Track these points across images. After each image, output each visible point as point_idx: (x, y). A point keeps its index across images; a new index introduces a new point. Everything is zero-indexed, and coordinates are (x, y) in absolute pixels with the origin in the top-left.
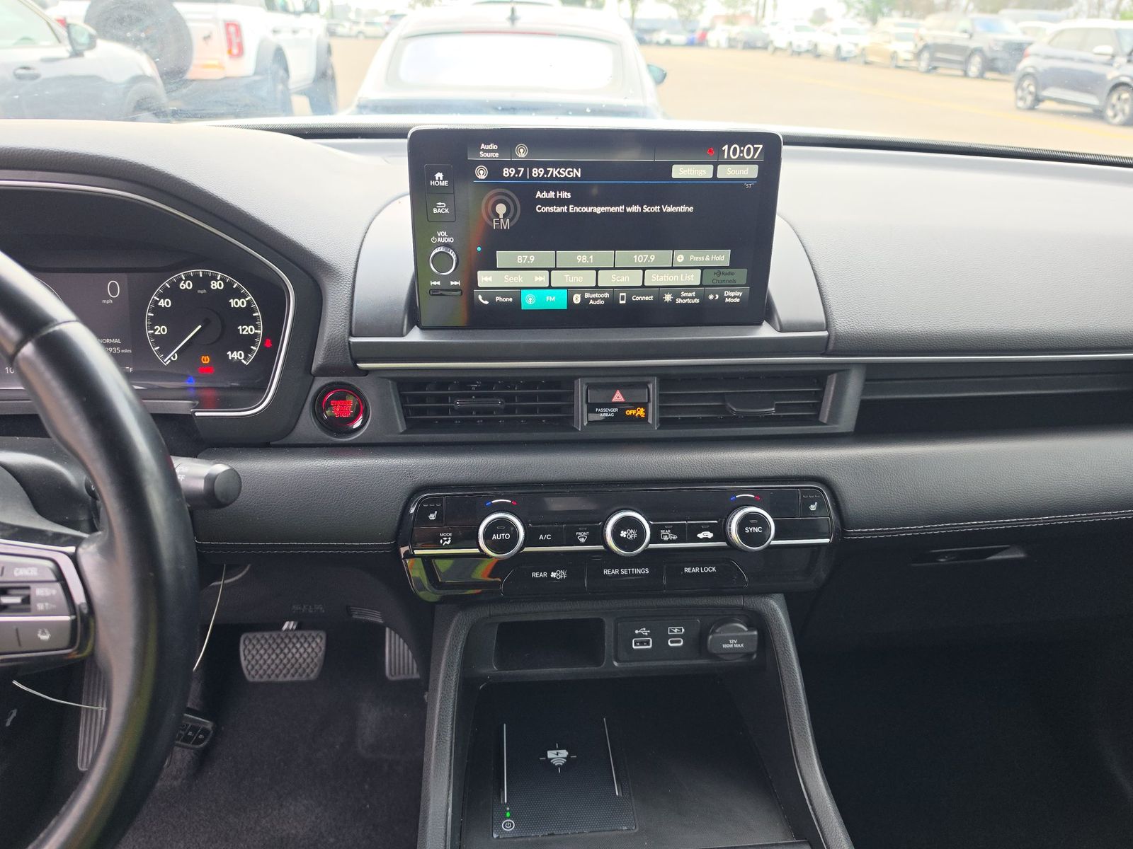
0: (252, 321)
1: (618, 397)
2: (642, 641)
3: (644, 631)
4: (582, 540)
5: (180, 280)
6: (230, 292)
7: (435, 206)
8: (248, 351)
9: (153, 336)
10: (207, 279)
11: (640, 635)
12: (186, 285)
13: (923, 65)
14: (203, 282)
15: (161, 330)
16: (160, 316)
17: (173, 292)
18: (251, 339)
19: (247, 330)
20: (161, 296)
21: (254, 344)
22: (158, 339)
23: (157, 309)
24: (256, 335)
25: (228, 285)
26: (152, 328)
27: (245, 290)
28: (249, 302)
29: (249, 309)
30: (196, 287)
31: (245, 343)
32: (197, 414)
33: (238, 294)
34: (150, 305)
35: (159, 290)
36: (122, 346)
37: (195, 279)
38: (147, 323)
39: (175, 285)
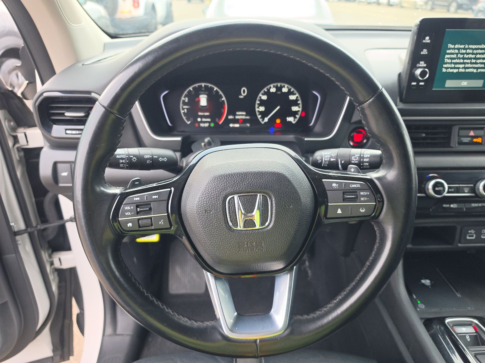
0: (297, 105)
1: (472, 133)
2: (471, 236)
3: (473, 231)
4: (466, 191)
5: (270, 88)
6: (290, 93)
7: (422, 51)
8: (295, 117)
9: (258, 111)
10: (281, 87)
11: (471, 233)
12: (273, 90)
13: (429, 7)
14: (279, 89)
15: (262, 109)
16: (262, 103)
17: (268, 93)
18: (296, 113)
19: (295, 109)
20: (263, 94)
21: (298, 114)
22: (261, 113)
23: (261, 100)
24: (299, 111)
25: (289, 90)
26: (258, 107)
27: (295, 92)
28: (297, 97)
29: (297, 100)
30: (277, 91)
31: (294, 114)
32: (306, 139)
33: (293, 94)
34: (258, 98)
35: (262, 92)
36: (246, 115)
37: (277, 87)
38: (257, 106)
39: (269, 90)
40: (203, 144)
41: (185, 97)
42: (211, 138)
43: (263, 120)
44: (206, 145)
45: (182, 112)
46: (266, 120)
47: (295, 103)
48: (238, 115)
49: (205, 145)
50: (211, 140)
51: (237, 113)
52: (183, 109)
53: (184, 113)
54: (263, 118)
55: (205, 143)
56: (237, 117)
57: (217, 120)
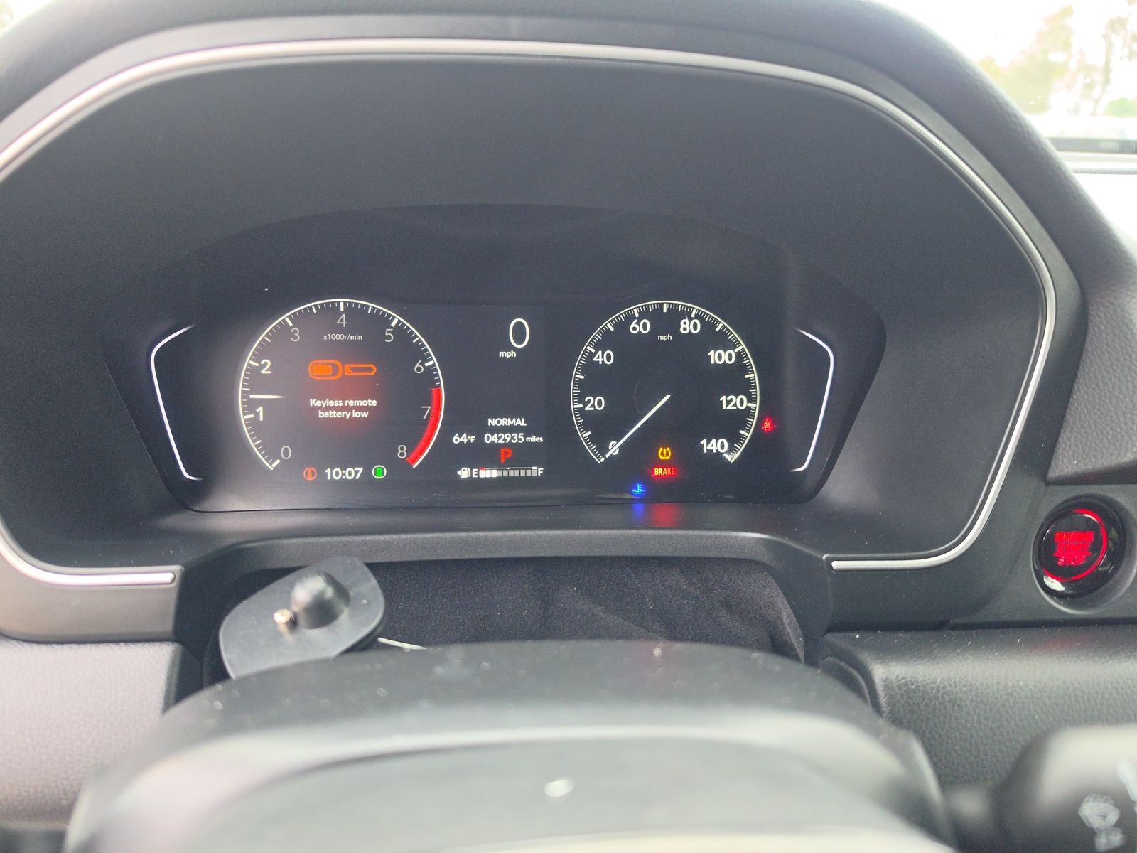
0: (743, 388)
5: (630, 318)
6: (710, 338)
8: (734, 439)
9: (581, 413)
10: (676, 316)
12: (640, 327)
14: (668, 321)
15: (596, 403)
16: (596, 379)
17: (618, 340)
18: (740, 418)
19: (733, 402)
20: (599, 346)
21: (745, 426)
22: (590, 420)
23: (591, 367)
24: (748, 411)
25: (708, 326)
26: (581, 399)
27: (734, 334)
28: (740, 356)
29: (740, 367)
30: (655, 330)
31: (730, 425)
32: (836, 565)
33: (723, 342)
34: (580, 361)
35: (597, 335)
36: (527, 431)
37: (655, 316)
38: (573, 391)
39: (623, 326)
40: (282, 617)
41: (257, 358)
42: (331, 580)
43: (603, 449)
44: (302, 621)
45: (244, 417)
46: (614, 448)
47: (733, 379)
48: (494, 430)
49: (293, 624)
50: (330, 593)
51: (492, 422)
52: (251, 406)
53: (253, 423)
54: (601, 442)
55: (296, 609)
56: (490, 438)
57: (402, 451)
